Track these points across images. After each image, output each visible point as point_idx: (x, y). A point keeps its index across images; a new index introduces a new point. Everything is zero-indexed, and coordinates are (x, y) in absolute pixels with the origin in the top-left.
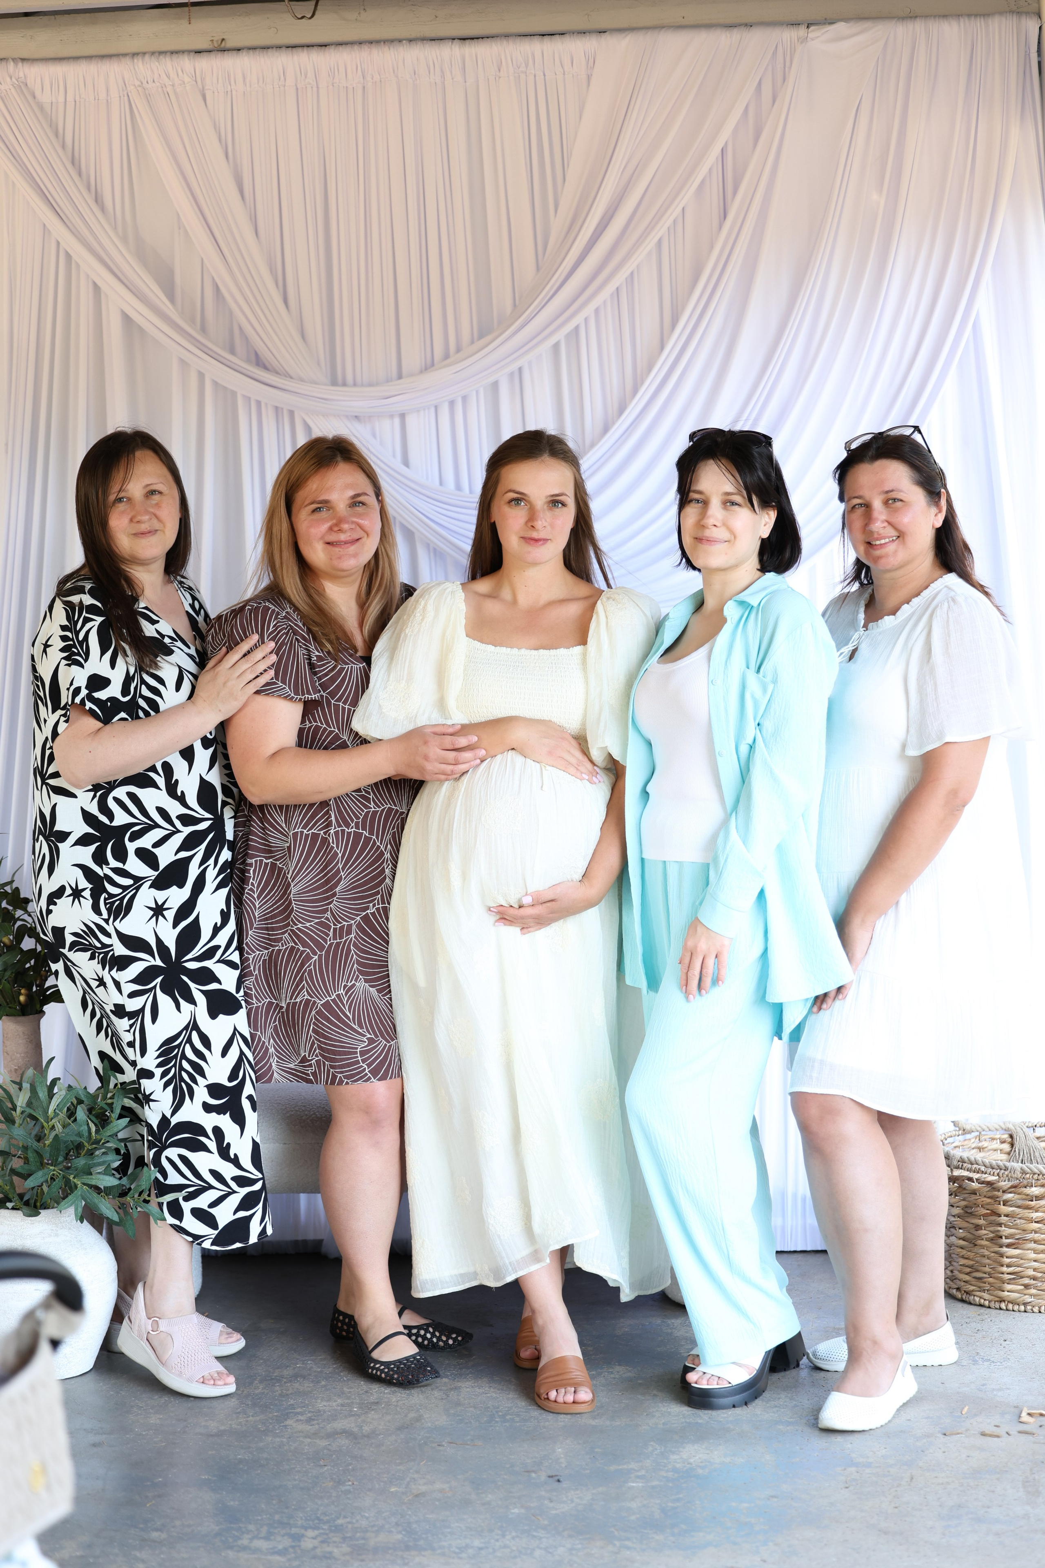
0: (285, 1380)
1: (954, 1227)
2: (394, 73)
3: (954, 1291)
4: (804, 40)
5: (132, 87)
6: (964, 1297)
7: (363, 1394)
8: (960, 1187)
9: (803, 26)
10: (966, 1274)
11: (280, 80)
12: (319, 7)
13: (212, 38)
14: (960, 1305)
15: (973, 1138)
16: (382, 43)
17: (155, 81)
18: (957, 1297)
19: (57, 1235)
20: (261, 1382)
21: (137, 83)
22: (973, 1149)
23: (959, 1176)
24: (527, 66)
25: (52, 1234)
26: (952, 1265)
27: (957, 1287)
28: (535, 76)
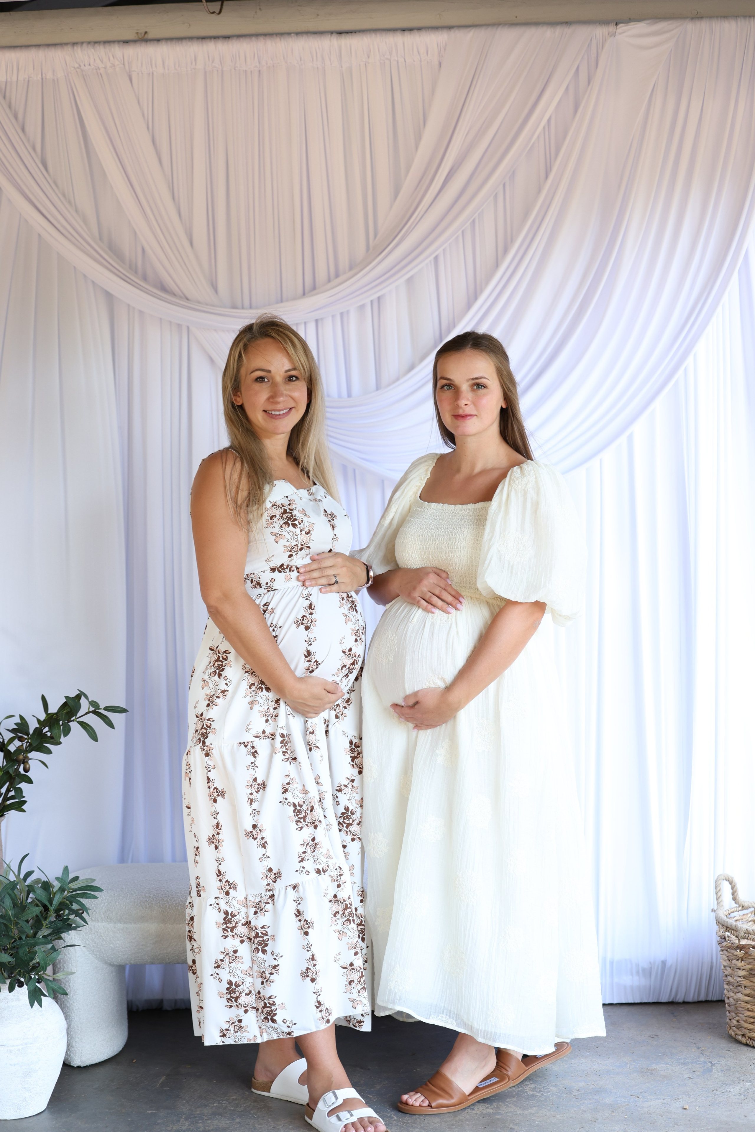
0: (206, 1118)
1: (740, 986)
2: (284, 58)
3: (740, 1037)
4: (614, 34)
5: (72, 69)
6: (748, 1042)
7: (271, 1129)
8: (746, 953)
9: (613, 24)
10: (750, 1023)
11: (192, 64)
12: (224, 7)
13: (138, 31)
14: (745, 1048)
15: (749, 913)
16: (275, 36)
17: (91, 64)
18: (742, 1042)
19: (18, 1000)
20: (186, 1119)
21: (76, 65)
22: (750, 921)
23: (745, 945)
24: (391, 54)
25: (14, 999)
26: (738, 1016)
27: (742, 1034)
28: (398, 62)
